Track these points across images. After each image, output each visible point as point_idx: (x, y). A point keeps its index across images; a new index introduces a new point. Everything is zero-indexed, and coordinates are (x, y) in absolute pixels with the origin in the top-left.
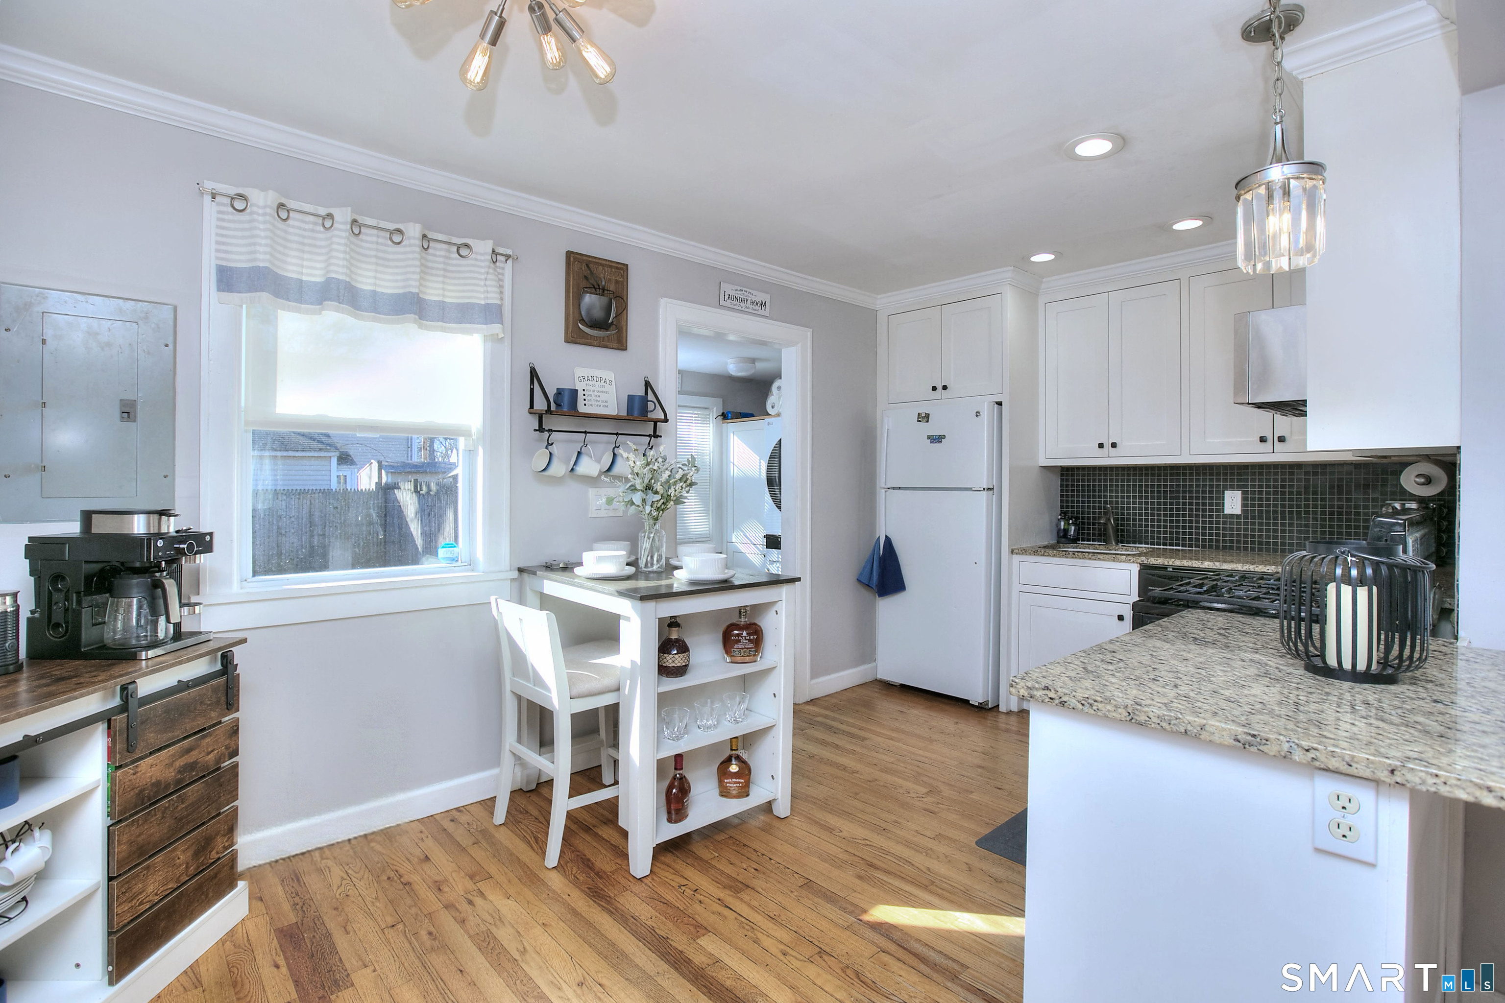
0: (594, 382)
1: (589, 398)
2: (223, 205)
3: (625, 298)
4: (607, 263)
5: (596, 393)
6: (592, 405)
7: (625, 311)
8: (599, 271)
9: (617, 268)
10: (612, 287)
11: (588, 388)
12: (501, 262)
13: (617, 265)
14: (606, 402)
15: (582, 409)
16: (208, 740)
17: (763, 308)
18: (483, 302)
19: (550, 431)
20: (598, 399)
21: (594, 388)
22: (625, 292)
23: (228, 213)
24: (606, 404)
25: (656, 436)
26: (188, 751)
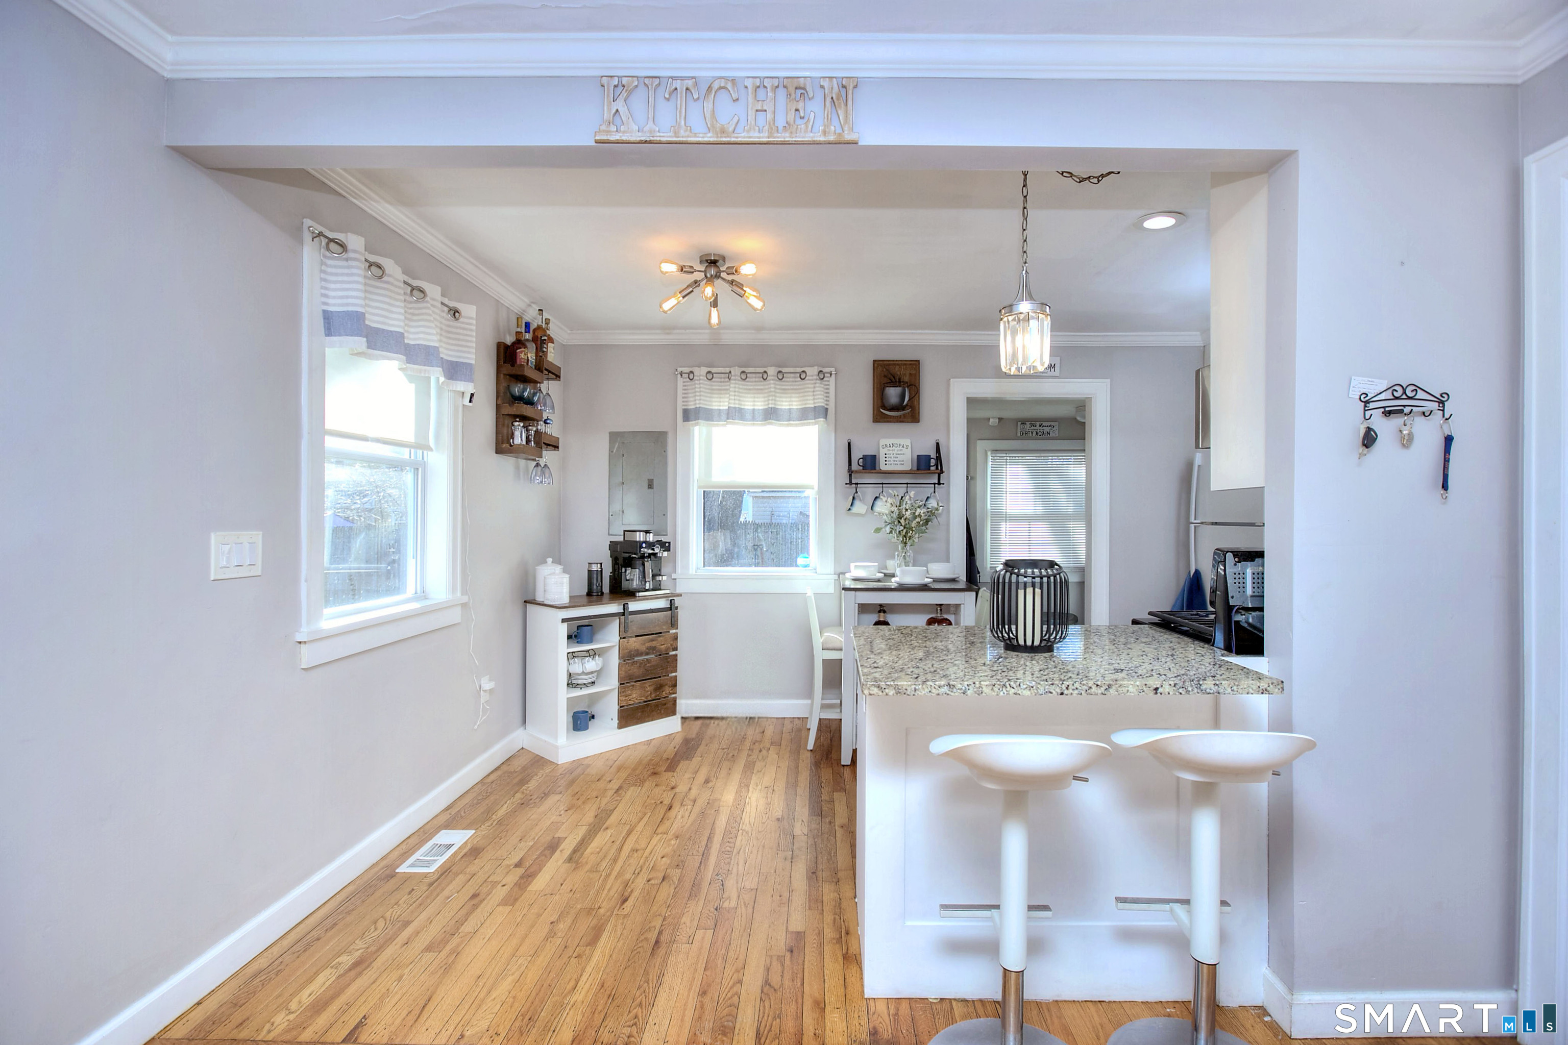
0: (894, 448)
1: (889, 459)
2: (685, 378)
3: (917, 385)
4: (903, 362)
5: (895, 456)
6: (891, 464)
7: (917, 395)
8: (897, 370)
9: (910, 364)
10: (906, 379)
11: (889, 452)
12: (827, 377)
13: (911, 362)
14: (903, 461)
15: (883, 467)
16: (661, 638)
17: (1053, 370)
18: (813, 406)
19: (857, 484)
20: (896, 459)
21: (893, 452)
22: (917, 381)
23: (687, 382)
24: (902, 463)
25: (939, 483)
26: (652, 640)
